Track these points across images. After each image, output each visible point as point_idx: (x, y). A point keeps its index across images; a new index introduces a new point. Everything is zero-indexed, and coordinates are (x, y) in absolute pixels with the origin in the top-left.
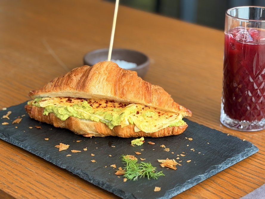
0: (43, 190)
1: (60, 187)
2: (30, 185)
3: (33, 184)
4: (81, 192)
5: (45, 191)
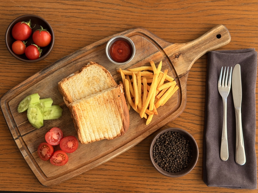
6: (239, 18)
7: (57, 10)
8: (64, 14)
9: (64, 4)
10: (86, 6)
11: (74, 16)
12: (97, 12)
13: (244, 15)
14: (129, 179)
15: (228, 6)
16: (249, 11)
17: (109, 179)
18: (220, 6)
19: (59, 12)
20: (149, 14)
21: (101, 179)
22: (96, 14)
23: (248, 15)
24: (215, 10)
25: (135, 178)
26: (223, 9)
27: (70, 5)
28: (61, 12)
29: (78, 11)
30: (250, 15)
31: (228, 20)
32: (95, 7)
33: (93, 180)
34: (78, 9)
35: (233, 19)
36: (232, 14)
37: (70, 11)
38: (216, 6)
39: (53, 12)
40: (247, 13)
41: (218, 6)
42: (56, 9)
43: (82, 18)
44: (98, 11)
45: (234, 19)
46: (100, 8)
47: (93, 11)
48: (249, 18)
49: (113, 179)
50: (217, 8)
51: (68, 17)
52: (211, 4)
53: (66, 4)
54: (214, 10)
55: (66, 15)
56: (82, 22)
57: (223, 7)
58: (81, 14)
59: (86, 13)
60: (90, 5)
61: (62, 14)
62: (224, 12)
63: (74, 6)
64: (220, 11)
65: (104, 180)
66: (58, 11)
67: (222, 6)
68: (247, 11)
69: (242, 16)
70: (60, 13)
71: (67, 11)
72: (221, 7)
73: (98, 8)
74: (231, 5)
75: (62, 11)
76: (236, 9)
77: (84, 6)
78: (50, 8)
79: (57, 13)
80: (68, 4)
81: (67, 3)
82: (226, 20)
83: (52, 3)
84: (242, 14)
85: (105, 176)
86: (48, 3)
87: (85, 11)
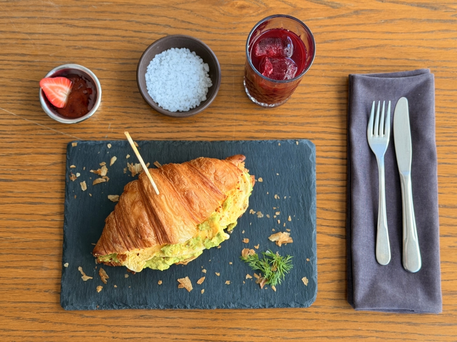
0: (209, 335)
1: (215, 320)
2: (194, 337)
3: (194, 334)
4: (234, 313)
5: (211, 335)
6: (377, 46)
7: (58, 37)
8: (72, 43)
9: (72, 26)
10: (110, 29)
11: (90, 46)
12: (130, 39)
13: (386, 39)
14: (191, 333)
15: (358, 25)
16: (394, 33)
17: (156, 333)
18: (343, 25)
19: (63, 40)
20: (221, 40)
21: (142, 334)
22: (129, 42)
23: (392, 39)
24: (335, 32)
25: (201, 330)
26: (350, 31)
27: (83, 27)
28: (67, 40)
29: (95, 38)
30: (395, 39)
31: (357, 48)
32: (127, 30)
33: (127, 336)
34: (96, 35)
35: (366, 47)
36: (364, 39)
37: (81, 38)
38: (336, 25)
39: (52, 39)
40: (390, 36)
41: (339, 25)
42: (56, 35)
43: (104, 50)
44: (132, 37)
45: (369, 47)
46: (135, 31)
47: (124, 37)
48: (394, 46)
49: (163, 333)
50: (338, 30)
51: (79, 49)
52: (328, 22)
53: (75, 26)
54: (332, 32)
55: (75, 44)
56: (103, 57)
57: (349, 27)
58: (101, 43)
59: (110, 41)
60: (117, 27)
61: (68, 43)
62: (350, 35)
63: (89, 29)
64: (343, 34)
65: (146, 335)
66: (61, 38)
67: (347, 25)
68: (390, 33)
69: (382, 42)
70: (64, 42)
71: (77, 38)
72: (345, 27)
73: (131, 32)
74: (362, 24)
75: (68, 37)
76: (372, 30)
77: (106, 28)
78: (47, 34)
79: (59, 41)
80: (78, 27)
81: (77, 25)
82: (355, 49)
83: (49, 24)
84: (382, 39)
85: (148, 329)
86: (42, 25)
87: (108, 38)
